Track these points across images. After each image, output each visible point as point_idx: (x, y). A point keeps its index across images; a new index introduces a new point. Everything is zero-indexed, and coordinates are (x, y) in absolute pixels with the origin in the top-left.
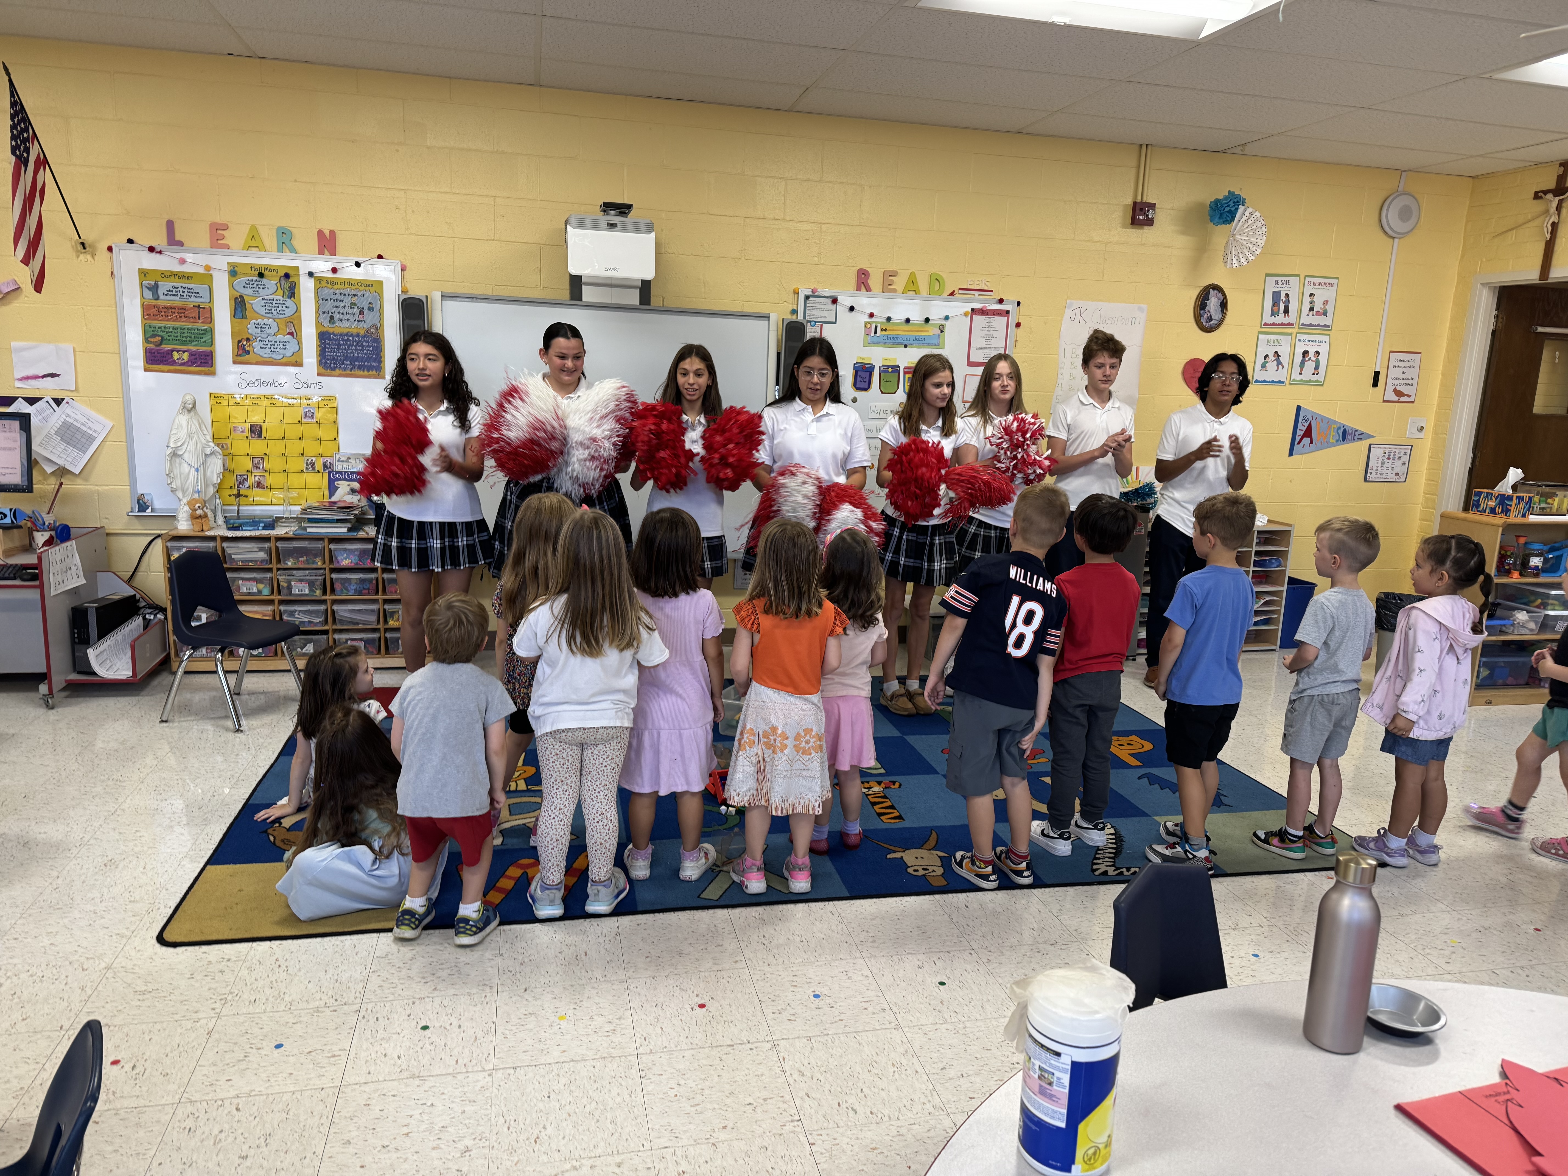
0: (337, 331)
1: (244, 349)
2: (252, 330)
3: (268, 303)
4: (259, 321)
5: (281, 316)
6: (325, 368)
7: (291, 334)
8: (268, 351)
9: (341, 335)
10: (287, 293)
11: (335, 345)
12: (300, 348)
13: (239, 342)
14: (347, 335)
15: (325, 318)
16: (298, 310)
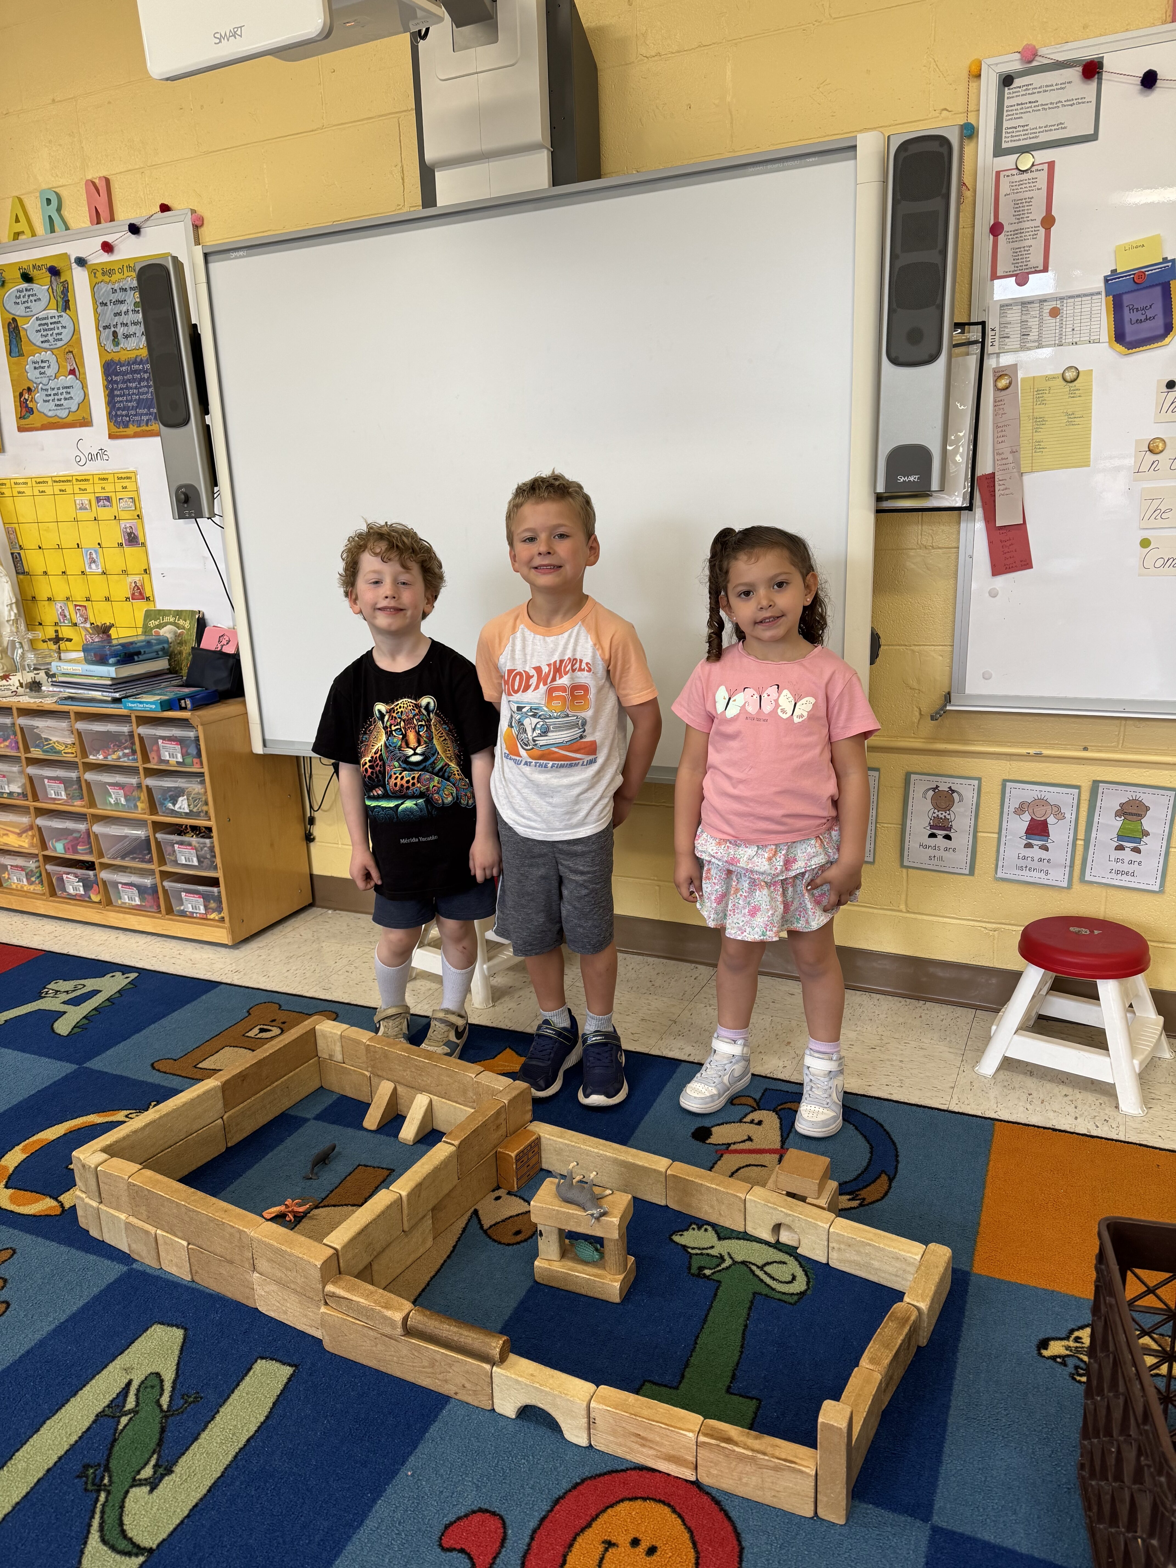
0: (124, 357)
1: (27, 406)
2: (33, 374)
3: (44, 325)
4: (37, 357)
5: (59, 344)
6: (117, 424)
7: (72, 372)
8: (51, 405)
9: (129, 364)
10: (60, 304)
11: (124, 382)
12: (86, 395)
13: (21, 395)
14: (135, 362)
15: (107, 339)
16: (76, 331)
